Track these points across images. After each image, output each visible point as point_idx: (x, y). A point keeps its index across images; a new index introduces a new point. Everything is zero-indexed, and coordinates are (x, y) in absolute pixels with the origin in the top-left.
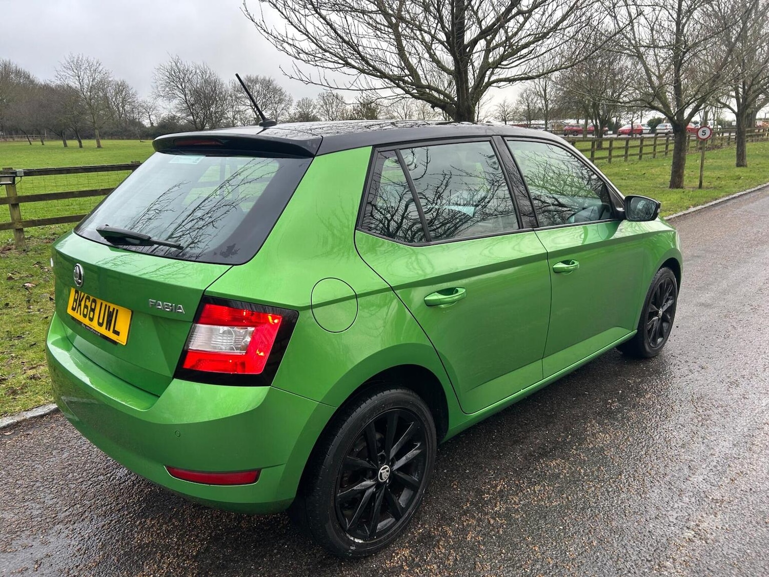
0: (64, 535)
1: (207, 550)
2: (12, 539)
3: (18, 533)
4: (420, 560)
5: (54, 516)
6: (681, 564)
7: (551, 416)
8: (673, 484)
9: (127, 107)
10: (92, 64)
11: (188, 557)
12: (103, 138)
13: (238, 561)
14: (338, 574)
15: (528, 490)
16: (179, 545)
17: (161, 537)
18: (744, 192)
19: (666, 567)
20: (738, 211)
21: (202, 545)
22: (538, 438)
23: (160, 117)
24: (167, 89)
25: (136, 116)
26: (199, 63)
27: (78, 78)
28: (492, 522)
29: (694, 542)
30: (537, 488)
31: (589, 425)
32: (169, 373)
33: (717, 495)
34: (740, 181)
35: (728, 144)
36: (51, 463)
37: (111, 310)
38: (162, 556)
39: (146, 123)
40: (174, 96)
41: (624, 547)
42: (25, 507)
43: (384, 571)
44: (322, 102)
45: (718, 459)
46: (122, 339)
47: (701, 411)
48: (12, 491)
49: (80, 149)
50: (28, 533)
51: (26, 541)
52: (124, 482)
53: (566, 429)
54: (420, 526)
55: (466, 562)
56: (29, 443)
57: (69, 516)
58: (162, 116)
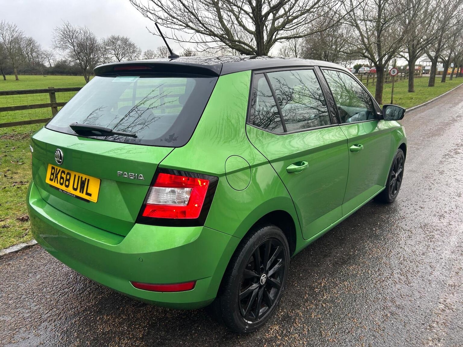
0: (49, 329)
1: (148, 333)
2: (14, 334)
3: (17, 330)
4: (286, 332)
5: (39, 317)
6: (442, 325)
7: (342, 239)
8: (424, 277)
9: (34, 54)
10: (11, 26)
11: (137, 338)
12: (19, 74)
13: (170, 340)
14: (237, 344)
15: (341, 285)
16: (129, 331)
17: (116, 326)
18: (417, 107)
19: (434, 327)
20: (416, 118)
21: (145, 330)
22: (338, 253)
23: (56, 61)
24: (62, 43)
25: (40, 60)
26: (83, 26)
27: (2, 35)
28: (324, 305)
29: (445, 311)
30: (346, 283)
31: (366, 244)
32: (131, 220)
33: (451, 282)
34: (413, 100)
35: (401, 79)
36: (29, 282)
37: (84, 179)
38: (120, 339)
39: (47, 64)
40: (66, 47)
41: (406, 316)
42: (18, 312)
43: (266, 340)
44: (160, 52)
45: (445, 261)
46: (94, 198)
47: (428, 233)
48: (6, 302)
49: (4, 81)
50: (24, 329)
51: (23, 335)
52: (82, 292)
53: (353, 247)
54: (281, 310)
55: (315, 332)
56: (11, 270)
57: (50, 316)
58: (57, 60)
